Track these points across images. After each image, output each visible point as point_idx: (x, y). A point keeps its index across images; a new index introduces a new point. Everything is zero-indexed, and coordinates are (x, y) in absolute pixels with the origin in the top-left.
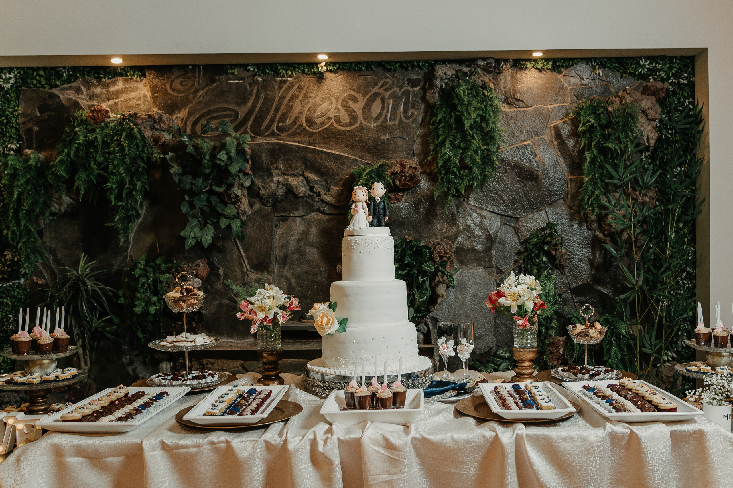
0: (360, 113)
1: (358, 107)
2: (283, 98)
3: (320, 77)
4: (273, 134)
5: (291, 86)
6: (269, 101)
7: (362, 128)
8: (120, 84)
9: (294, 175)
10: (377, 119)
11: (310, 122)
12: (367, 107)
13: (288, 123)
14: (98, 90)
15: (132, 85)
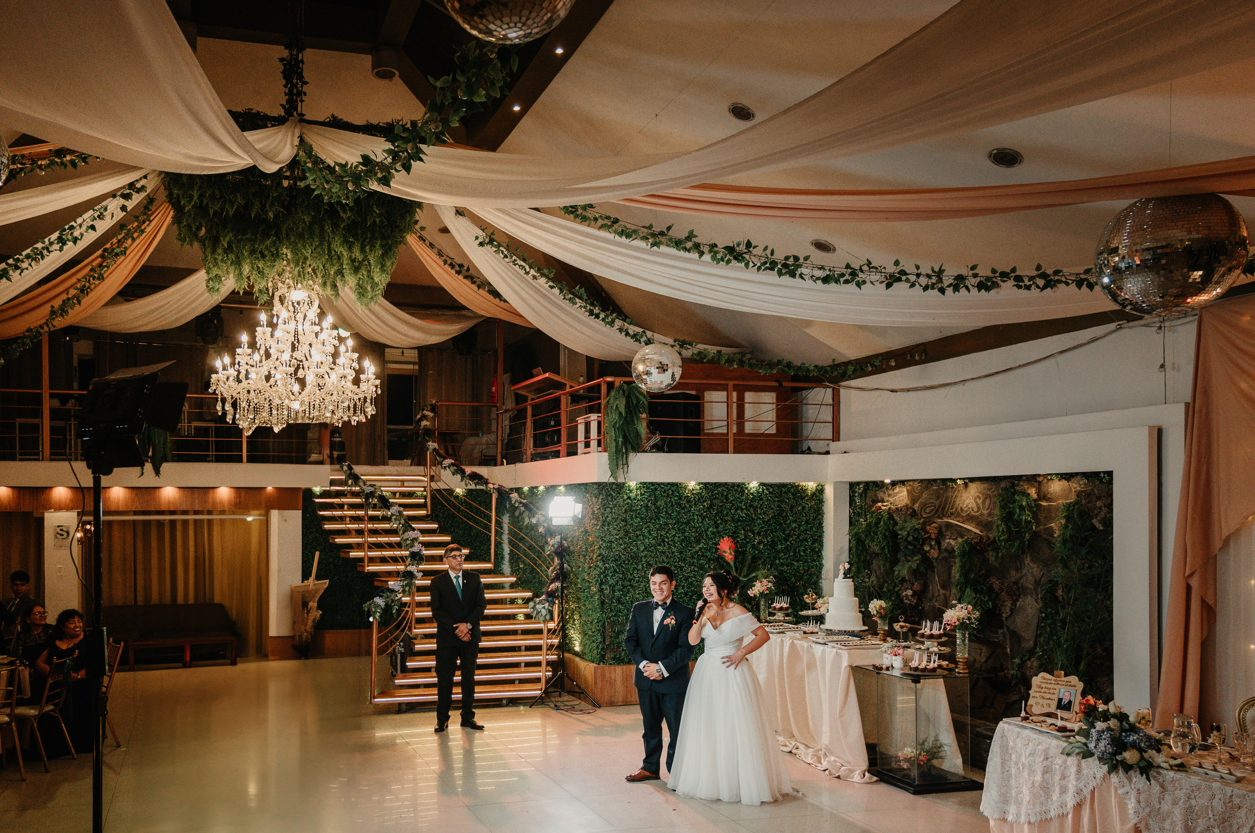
0: (981, 505)
1: (980, 501)
2: (952, 496)
3: (966, 485)
4: (949, 517)
5: (955, 491)
6: (947, 498)
7: (982, 514)
8: (897, 490)
9: (954, 539)
10: (988, 509)
11: (962, 510)
12: (984, 502)
13: (954, 510)
14: (891, 492)
15: (901, 489)
